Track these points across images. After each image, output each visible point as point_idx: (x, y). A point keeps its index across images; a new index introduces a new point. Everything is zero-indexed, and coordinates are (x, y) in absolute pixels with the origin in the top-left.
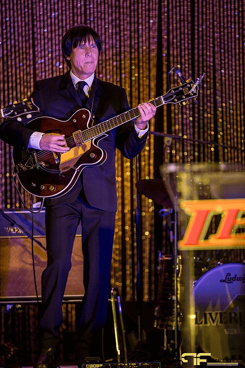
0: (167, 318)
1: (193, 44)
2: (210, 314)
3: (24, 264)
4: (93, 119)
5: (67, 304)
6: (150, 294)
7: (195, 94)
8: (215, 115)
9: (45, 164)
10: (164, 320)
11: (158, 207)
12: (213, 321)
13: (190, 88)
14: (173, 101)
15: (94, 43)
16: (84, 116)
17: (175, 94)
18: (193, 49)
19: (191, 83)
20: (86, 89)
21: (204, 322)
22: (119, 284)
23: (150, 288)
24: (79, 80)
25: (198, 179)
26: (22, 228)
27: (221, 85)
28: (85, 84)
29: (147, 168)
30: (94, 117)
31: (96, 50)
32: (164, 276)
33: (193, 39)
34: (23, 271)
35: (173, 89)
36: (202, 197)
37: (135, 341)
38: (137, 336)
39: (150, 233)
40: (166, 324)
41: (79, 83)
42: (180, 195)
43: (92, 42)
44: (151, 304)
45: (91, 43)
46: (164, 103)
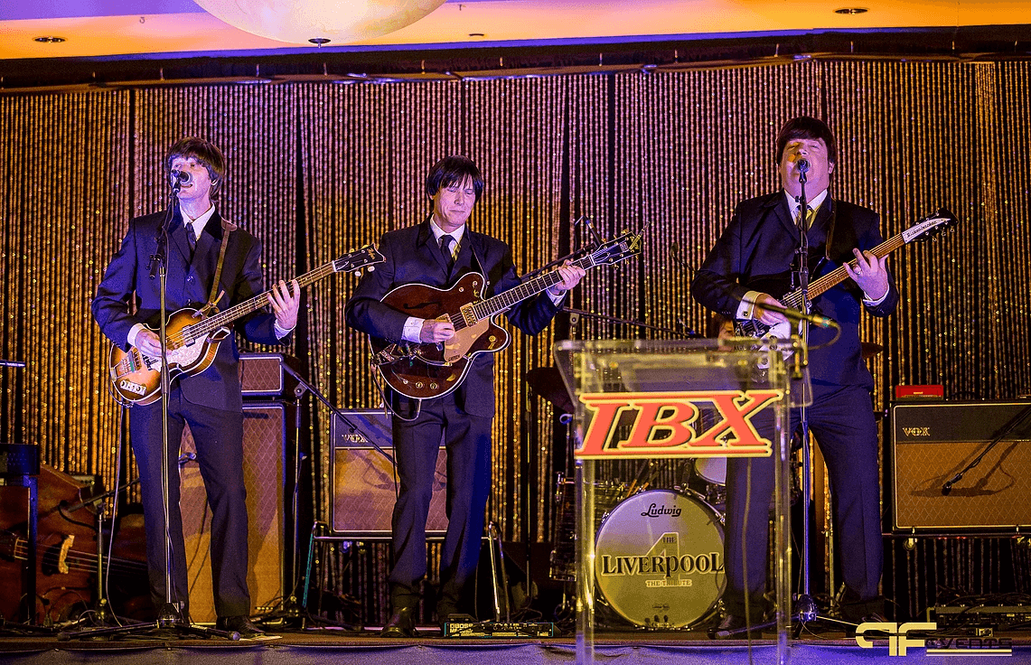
0: (567, 564)
1: (611, 187)
2: (627, 560)
3: (369, 486)
5: (430, 543)
6: (545, 534)
7: (637, 251)
8: (642, 284)
10: (563, 568)
11: (558, 411)
12: (630, 569)
13: (629, 243)
15: (471, 188)
17: (609, 252)
18: (611, 194)
19: (631, 235)
20: (453, 247)
21: (617, 571)
22: (503, 519)
23: (546, 525)
24: (444, 233)
25: (603, 362)
26: (366, 436)
27: (650, 244)
28: (451, 238)
29: (545, 356)
31: (473, 197)
32: (565, 507)
33: (611, 181)
34: (367, 496)
35: (606, 245)
36: (607, 388)
37: (521, 595)
38: (525, 589)
39: (548, 447)
40: (565, 572)
41: (443, 237)
42: (578, 384)
43: (470, 186)
44: (547, 546)
45: (467, 187)
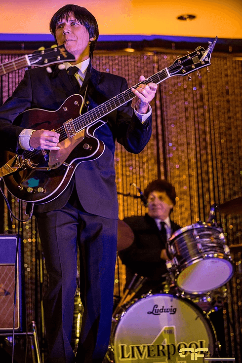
2: (138, 347)
4: (87, 105)
7: (207, 63)
9: (34, 162)
12: (141, 355)
13: (200, 56)
14: (181, 72)
16: (76, 103)
17: (182, 64)
19: (202, 50)
30: (88, 103)
35: (180, 59)
46: (169, 76)
